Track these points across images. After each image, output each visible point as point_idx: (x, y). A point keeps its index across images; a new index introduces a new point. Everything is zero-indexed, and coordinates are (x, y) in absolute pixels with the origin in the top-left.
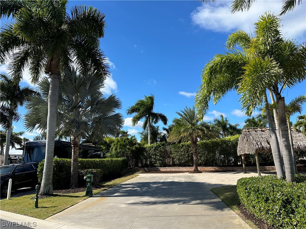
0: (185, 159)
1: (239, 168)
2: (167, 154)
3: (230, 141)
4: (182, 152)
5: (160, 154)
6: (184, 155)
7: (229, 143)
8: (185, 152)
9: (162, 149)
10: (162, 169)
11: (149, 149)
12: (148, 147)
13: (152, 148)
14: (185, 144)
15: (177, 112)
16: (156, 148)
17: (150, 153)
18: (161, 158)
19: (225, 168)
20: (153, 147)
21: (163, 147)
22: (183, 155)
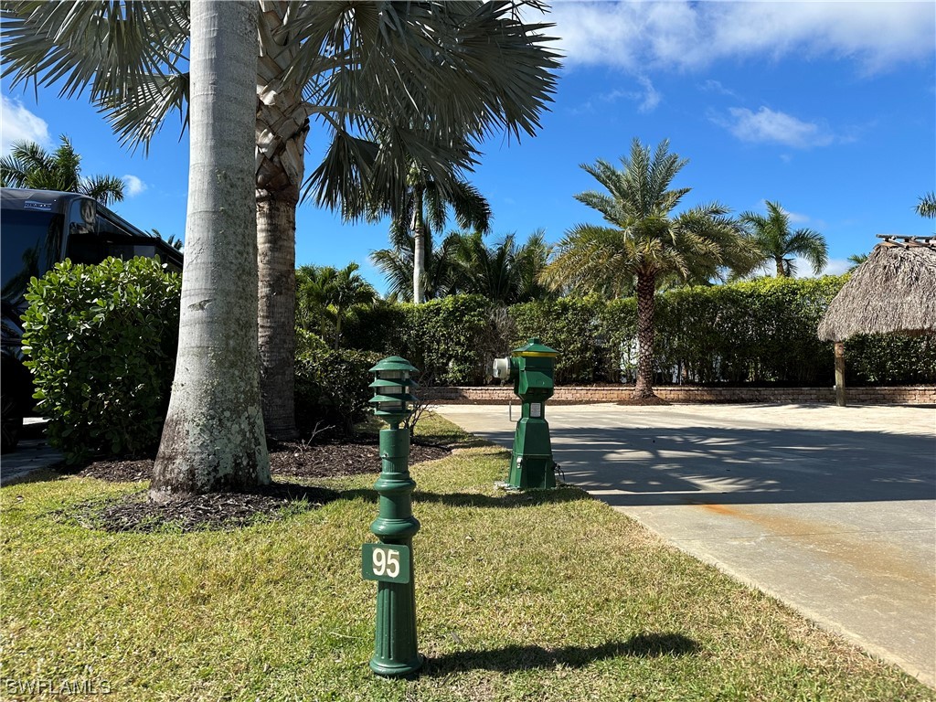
0: (569, 359)
1: (782, 392)
2: (497, 335)
3: (759, 295)
4: (560, 331)
5: (470, 339)
6: (567, 343)
7: (753, 303)
8: (570, 332)
9: (479, 320)
10: (473, 393)
11: (420, 317)
12: (418, 311)
13: (438, 314)
14: (574, 304)
15: (583, 167)
16: (455, 315)
17: (424, 333)
18: (472, 353)
19: (726, 393)
20: (439, 309)
21: (480, 314)
22: (564, 341)
